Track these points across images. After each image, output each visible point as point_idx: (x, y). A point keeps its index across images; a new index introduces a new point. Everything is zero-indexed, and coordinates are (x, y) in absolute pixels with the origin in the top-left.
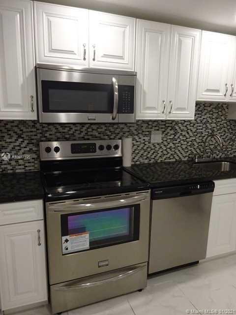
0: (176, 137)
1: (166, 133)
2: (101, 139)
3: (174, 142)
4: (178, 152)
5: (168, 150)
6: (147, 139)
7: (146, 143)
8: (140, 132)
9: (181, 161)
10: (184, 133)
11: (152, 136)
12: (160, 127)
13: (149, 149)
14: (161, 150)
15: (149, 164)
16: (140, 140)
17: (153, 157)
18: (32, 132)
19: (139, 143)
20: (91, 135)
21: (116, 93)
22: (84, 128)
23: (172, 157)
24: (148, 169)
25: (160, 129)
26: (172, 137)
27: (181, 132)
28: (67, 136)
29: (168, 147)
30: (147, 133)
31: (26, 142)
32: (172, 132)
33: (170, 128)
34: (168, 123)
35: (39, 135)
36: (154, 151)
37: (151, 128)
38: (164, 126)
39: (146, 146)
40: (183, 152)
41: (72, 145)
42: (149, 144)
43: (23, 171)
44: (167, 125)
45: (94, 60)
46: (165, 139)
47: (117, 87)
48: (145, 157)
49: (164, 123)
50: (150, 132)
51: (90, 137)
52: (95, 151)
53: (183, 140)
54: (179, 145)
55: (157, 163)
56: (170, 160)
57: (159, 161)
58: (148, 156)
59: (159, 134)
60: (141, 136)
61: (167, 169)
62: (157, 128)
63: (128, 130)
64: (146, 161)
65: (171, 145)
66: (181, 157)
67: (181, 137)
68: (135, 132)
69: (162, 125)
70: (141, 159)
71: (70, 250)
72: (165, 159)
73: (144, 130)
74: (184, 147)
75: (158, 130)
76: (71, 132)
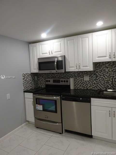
0: (97, 78)
1: (91, 76)
2: (64, 78)
3: (96, 80)
4: (99, 86)
5: (94, 84)
6: (82, 79)
7: (82, 80)
8: (79, 76)
9: (101, 90)
10: (102, 77)
11: (84, 78)
12: (88, 74)
13: (84, 83)
14: (89, 84)
15: (84, 89)
16: (79, 79)
17: (86, 86)
18: (45, 76)
19: (79, 80)
20: (61, 77)
21: (55, 63)
22: (59, 75)
23: (95, 87)
24: (84, 92)
25: (88, 75)
26: (95, 78)
27: (100, 76)
28: (54, 77)
29: (93, 82)
30: (82, 76)
31: (44, 78)
32: (95, 76)
33: (93, 74)
34: (92, 72)
35: (47, 77)
36: (86, 84)
37: (84, 74)
38: (90, 74)
39: (82, 82)
40: (102, 86)
41: (53, 80)
42: (84, 81)
43: (43, 87)
44: (92, 73)
45: (52, 54)
46: (91, 79)
47: (56, 61)
48: (82, 86)
49: (90, 72)
50: (83, 76)
51: (61, 78)
52: (60, 82)
53: (101, 80)
54: (100, 82)
55: (88, 89)
56: (95, 89)
57: (89, 89)
58: (83, 86)
59: (88, 77)
60: (79, 77)
61: (94, 93)
62: (86, 74)
63: (74, 75)
64: (83, 88)
65: (95, 82)
66: (101, 88)
67: (100, 78)
68: (77, 76)
69: (89, 73)
70: (80, 87)
71: (38, 109)
72: (92, 88)
73: (81, 75)
74: (102, 83)
75: (87, 75)
76: (55, 76)
